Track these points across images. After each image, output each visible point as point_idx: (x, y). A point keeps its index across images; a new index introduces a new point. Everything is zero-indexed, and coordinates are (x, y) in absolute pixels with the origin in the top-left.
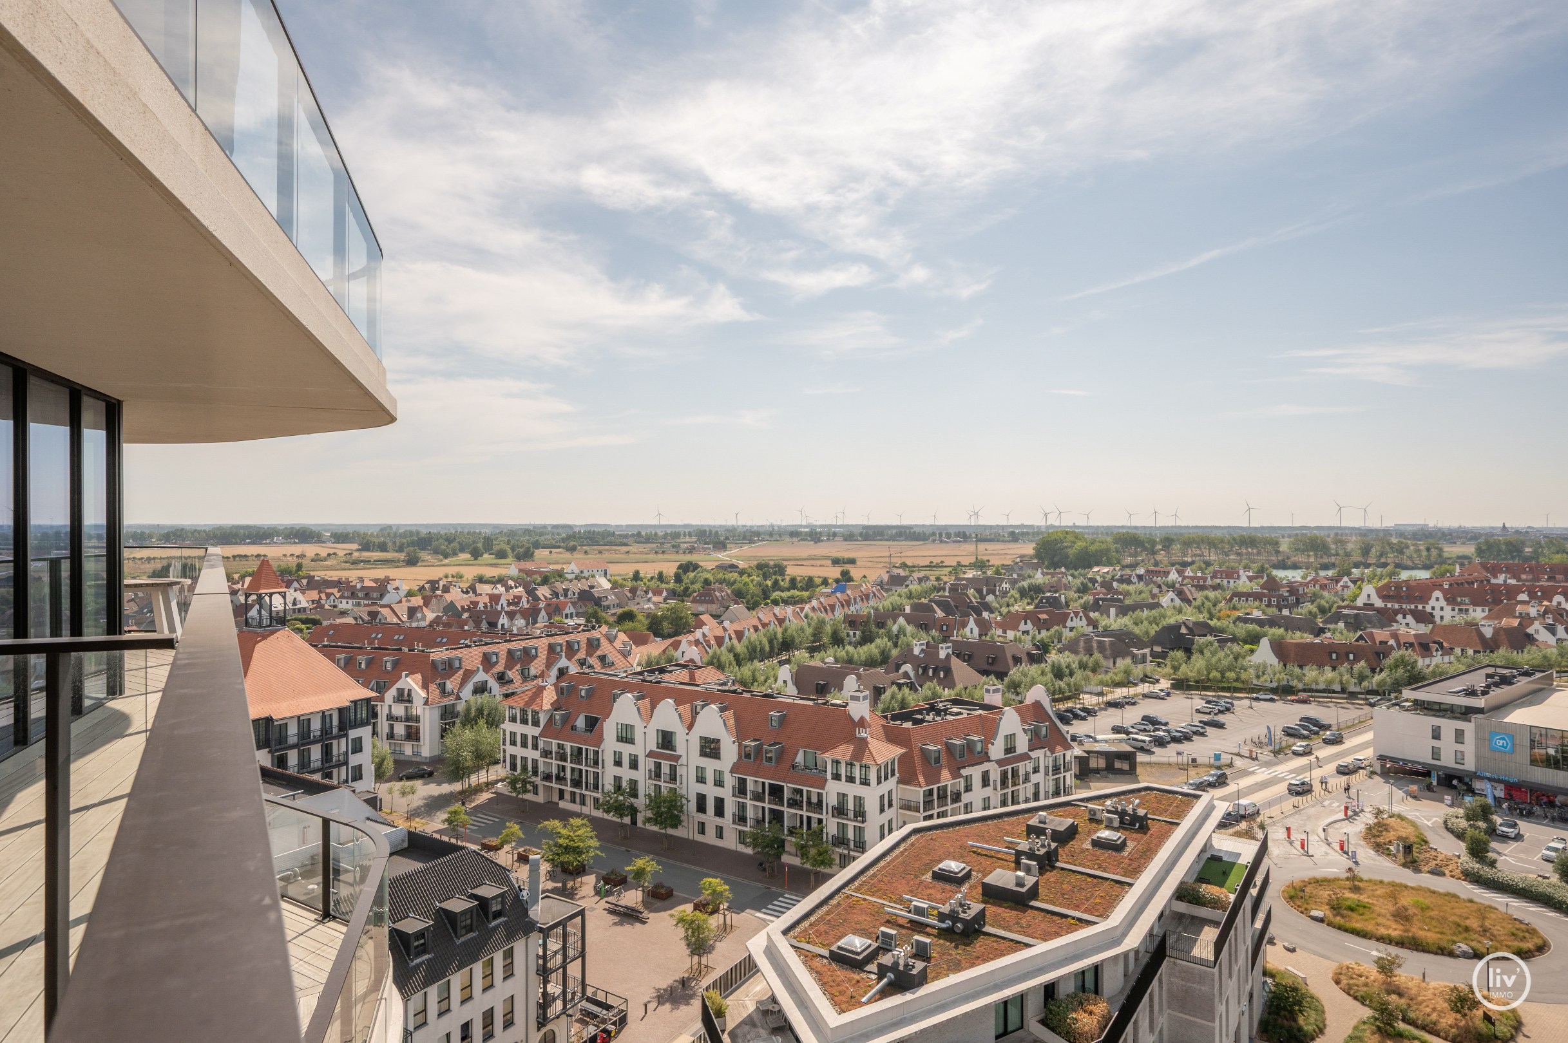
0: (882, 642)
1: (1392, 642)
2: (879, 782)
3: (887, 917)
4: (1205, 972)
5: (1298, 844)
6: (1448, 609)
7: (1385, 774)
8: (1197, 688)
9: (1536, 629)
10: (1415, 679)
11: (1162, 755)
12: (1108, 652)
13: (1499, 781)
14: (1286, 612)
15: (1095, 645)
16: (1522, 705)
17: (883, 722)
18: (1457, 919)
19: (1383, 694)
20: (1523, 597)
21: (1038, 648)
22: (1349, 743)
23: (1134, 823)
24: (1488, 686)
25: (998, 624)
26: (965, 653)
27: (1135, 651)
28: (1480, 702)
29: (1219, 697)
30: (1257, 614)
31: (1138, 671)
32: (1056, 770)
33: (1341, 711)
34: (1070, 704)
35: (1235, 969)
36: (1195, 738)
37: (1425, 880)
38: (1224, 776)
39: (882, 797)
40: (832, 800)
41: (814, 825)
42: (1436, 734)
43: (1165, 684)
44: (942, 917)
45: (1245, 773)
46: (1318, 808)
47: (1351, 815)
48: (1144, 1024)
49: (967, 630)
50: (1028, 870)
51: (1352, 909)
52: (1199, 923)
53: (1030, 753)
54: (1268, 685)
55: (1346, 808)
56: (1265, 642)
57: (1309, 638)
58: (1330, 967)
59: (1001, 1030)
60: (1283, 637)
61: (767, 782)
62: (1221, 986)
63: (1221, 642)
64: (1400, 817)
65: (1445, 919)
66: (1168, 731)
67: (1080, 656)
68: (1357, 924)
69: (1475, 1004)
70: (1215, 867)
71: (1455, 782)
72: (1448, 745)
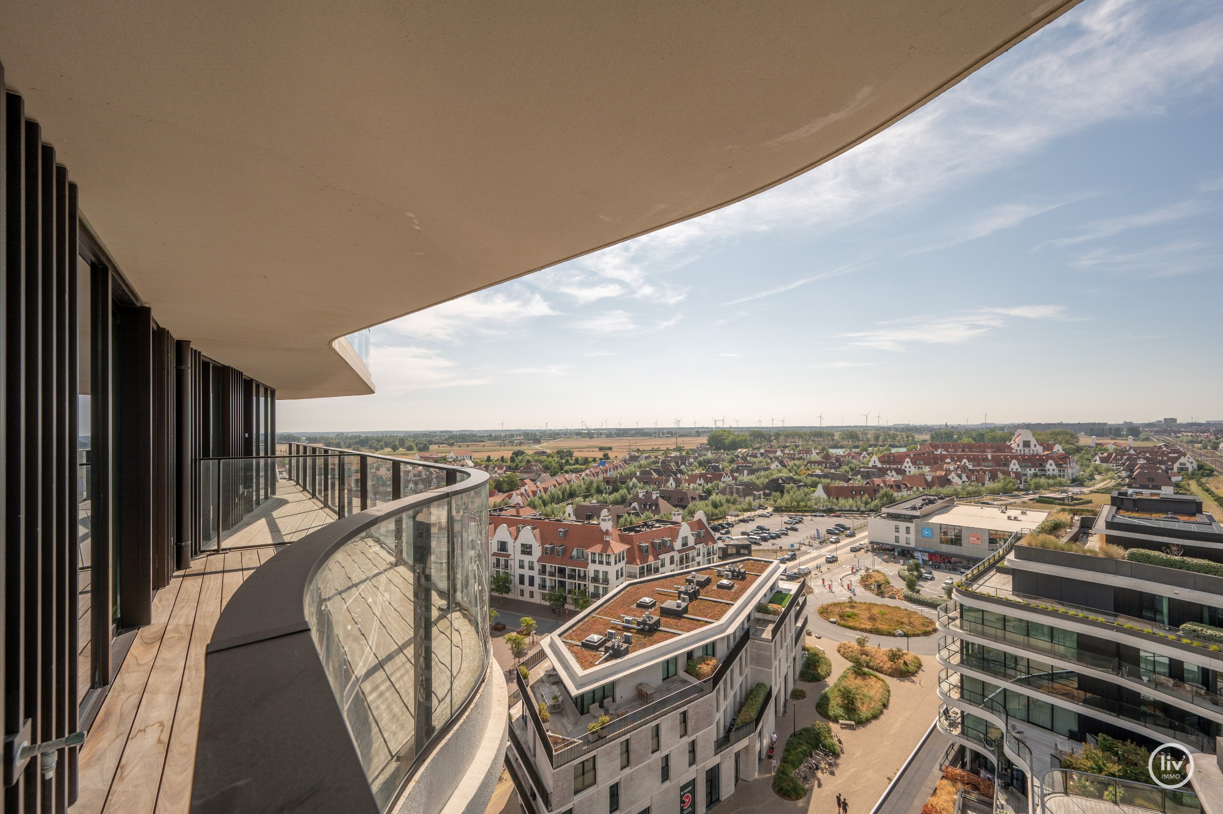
0: (623, 491)
1: (882, 485)
2: (616, 563)
3: (612, 625)
4: (768, 645)
5: (827, 587)
6: (912, 467)
7: (873, 550)
8: (786, 511)
9: (953, 477)
10: (892, 502)
11: (765, 546)
12: (741, 494)
13: (926, 552)
14: (833, 471)
15: (735, 490)
16: (938, 514)
17: (619, 533)
18: (898, 618)
19: (876, 511)
20: (948, 460)
21: (705, 492)
22: (858, 537)
23: (739, 576)
24: (922, 505)
25: (686, 481)
26: (666, 496)
27: (755, 493)
28: (917, 513)
29: (796, 515)
30: (818, 472)
31: (755, 503)
32: (709, 554)
33: (855, 520)
34: (720, 522)
35: (785, 645)
36: (782, 536)
37: (887, 601)
38: (795, 555)
39: (617, 571)
40: (591, 574)
41: (582, 588)
42: (897, 529)
43: (770, 509)
44: (639, 624)
45: (806, 553)
46: (840, 569)
47: (854, 571)
48: (737, 671)
49: (669, 484)
50: (684, 600)
51: (849, 616)
52: (766, 622)
53: (696, 546)
54: (821, 508)
55: (853, 568)
56: (820, 486)
57: (843, 484)
58: (836, 645)
59: (666, 676)
60: (829, 484)
61: (557, 566)
62: (775, 652)
63: (799, 487)
64: (878, 571)
65: (892, 618)
66: (769, 533)
67: (727, 496)
68: (851, 623)
69: (899, 657)
70: (777, 595)
71: (905, 553)
72: (902, 535)
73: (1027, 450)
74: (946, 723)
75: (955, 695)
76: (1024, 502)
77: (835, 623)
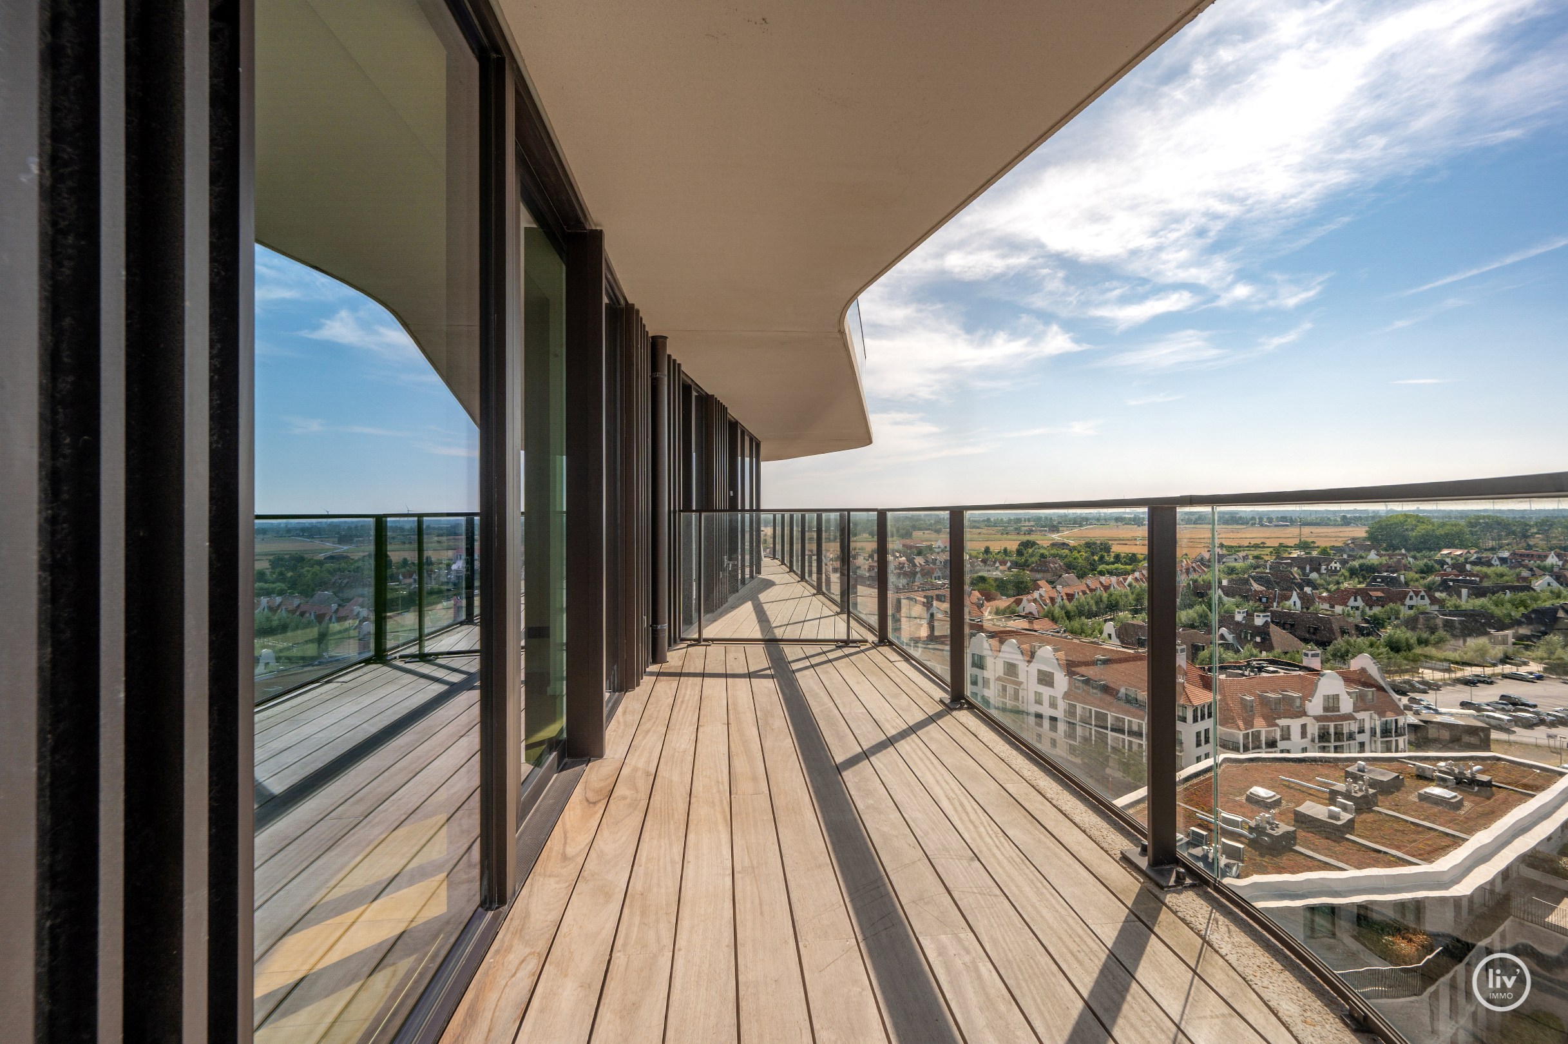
0: (1200, 609)
2: (1195, 720)
3: (1200, 822)
4: (1559, 936)
11: (1522, 735)
12: (1457, 631)
15: (1440, 623)
17: (1199, 673)
21: (1367, 621)
23: (1475, 787)
25: (1324, 600)
26: (1286, 622)
31: (1496, 651)
32: (1386, 732)
34: (1407, 677)
39: (1198, 734)
41: (1135, 748)
43: (1536, 667)
44: (1251, 830)
49: (1291, 602)
50: (1344, 808)
52: (1555, 892)
53: (1356, 715)
59: (1311, 932)
61: (1093, 709)
66: (1537, 714)
67: (1421, 632)
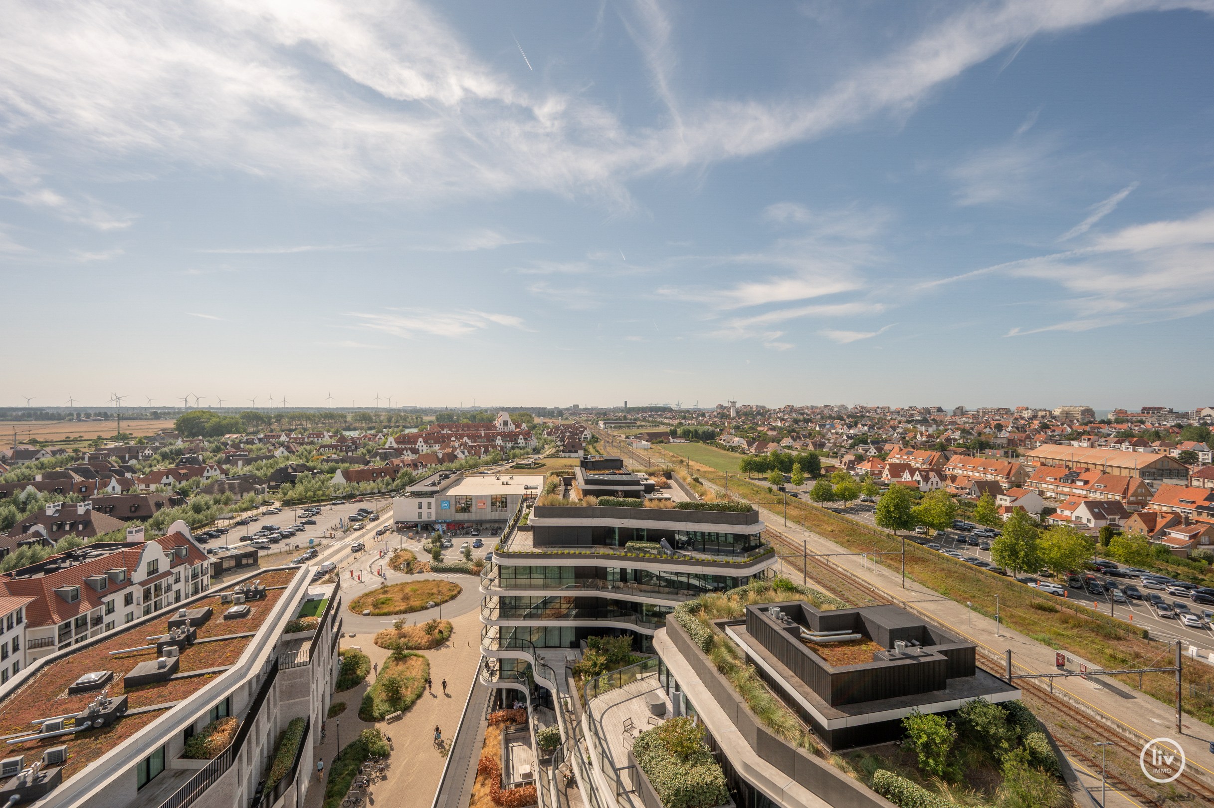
1: (401, 465)
3: (13, 747)
4: (303, 669)
5: (356, 578)
6: (424, 446)
7: (398, 530)
8: (299, 504)
9: (458, 452)
10: (412, 481)
11: (275, 548)
12: (237, 490)
13: (444, 523)
14: (350, 454)
15: (227, 486)
16: (453, 487)
18: (428, 591)
19: (399, 490)
20: (453, 439)
21: (178, 494)
22: (382, 519)
23: (255, 596)
24: (440, 480)
25: (141, 481)
26: (108, 507)
27: (257, 486)
28: (437, 488)
29: (312, 507)
30: (334, 457)
31: (259, 499)
32: (195, 576)
33: (378, 503)
34: (206, 529)
35: (322, 659)
36: (298, 533)
37: (417, 577)
38: (316, 551)
39: (4, 646)
42: (420, 507)
43: (278, 504)
44: (80, 722)
45: (328, 547)
46: (367, 556)
47: (382, 555)
48: (263, 721)
49: (109, 489)
50: (169, 654)
51: (383, 603)
52: (298, 642)
53: (172, 570)
54: (341, 495)
55: (381, 552)
56: (339, 472)
57: (362, 467)
58: (373, 637)
59: (144, 780)
60: (348, 468)
62: (313, 673)
63: (314, 474)
64: (405, 550)
65: (424, 592)
66: (280, 533)
67: (215, 495)
68: (386, 610)
69: (435, 627)
70: (309, 605)
71: (427, 527)
72: (425, 511)
73: (506, 428)
74: (487, 675)
75: (495, 647)
76: (507, 470)
77: (368, 614)
